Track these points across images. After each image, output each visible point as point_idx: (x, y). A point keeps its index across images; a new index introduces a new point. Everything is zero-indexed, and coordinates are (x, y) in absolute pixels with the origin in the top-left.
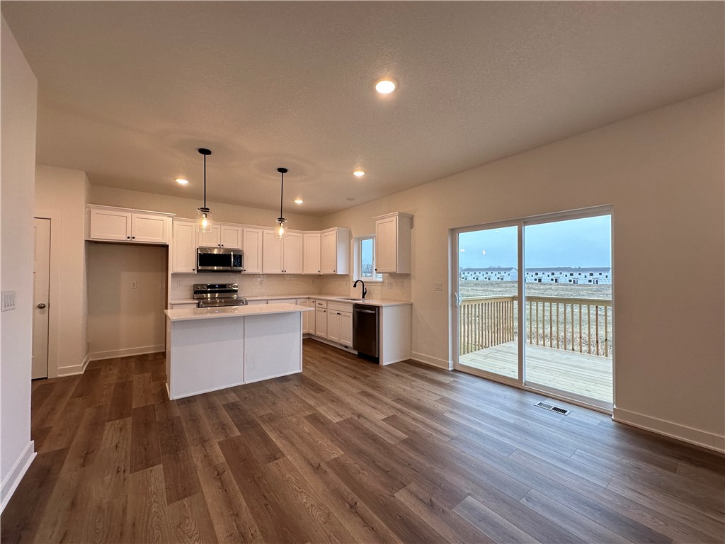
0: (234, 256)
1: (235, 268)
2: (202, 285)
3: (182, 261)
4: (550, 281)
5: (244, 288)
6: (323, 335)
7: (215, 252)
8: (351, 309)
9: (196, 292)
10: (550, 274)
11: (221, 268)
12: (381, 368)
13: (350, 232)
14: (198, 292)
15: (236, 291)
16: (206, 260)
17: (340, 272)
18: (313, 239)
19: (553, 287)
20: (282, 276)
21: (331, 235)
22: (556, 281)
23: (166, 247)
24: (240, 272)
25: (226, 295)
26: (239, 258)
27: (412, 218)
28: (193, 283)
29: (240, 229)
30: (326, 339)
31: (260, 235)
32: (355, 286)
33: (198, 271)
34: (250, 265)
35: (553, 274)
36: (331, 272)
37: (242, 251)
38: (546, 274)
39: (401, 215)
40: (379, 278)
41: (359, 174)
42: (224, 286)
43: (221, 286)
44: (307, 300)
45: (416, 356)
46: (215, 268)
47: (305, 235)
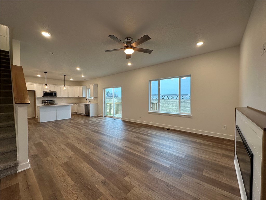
0: (54, 93)
1: (54, 96)
2: (45, 101)
3: (39, 94)
4: (171, 99)
5: (57, 101)
6: (79, 112)
7: (48, 92)
8: (84, 105)
9: (43, 102)
10: (171, 96)
11: (50, 96)
12: (90, 117)
13: (86, 87)
14: (44, 102)
15: (55, 102)
16: (45, 94)
17: (83, 97)
18: (77, 88)
19: (171, 101)
20: (68, 98)
21: (81, 87)
22: (173, 99)
23: (35, 91)
24: (56, 97)
25: (52, 102)
26: (55, 94)
27: (98, 85)
28: (42, 100)
29: (55, 86)
30: (79, 113)
31: (61, 87)
32: (86, 100)
33: (44, 97)
34: (58, 95)
35: (172, 96)
36: (81, 97)
37: (56, 92)
38: (170, 96)
39: (94, 85)
40: (92, 98)
41: (83, 76)
42: (51, 101)
43: (50, 101)
44: (75, 104)
45: (99, 115)
46: (48, 96)
47: (75, 87)
